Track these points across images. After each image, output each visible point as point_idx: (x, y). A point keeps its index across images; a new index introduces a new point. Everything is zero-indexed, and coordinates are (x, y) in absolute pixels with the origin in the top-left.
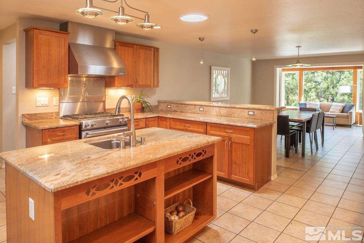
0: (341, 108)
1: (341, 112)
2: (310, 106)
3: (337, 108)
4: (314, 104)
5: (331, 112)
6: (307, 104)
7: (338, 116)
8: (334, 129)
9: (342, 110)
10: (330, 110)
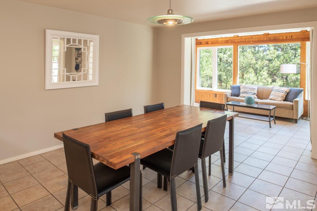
0: (284, 95)
1: (284, 100)
2: (244, 90)
3: (279, 95)
4: (249, 88)
5: (271, 99)
6: (241, 87)
7: (278, 107)
8: (270, 127)
9: (285, 97)
10: (270, 97)
